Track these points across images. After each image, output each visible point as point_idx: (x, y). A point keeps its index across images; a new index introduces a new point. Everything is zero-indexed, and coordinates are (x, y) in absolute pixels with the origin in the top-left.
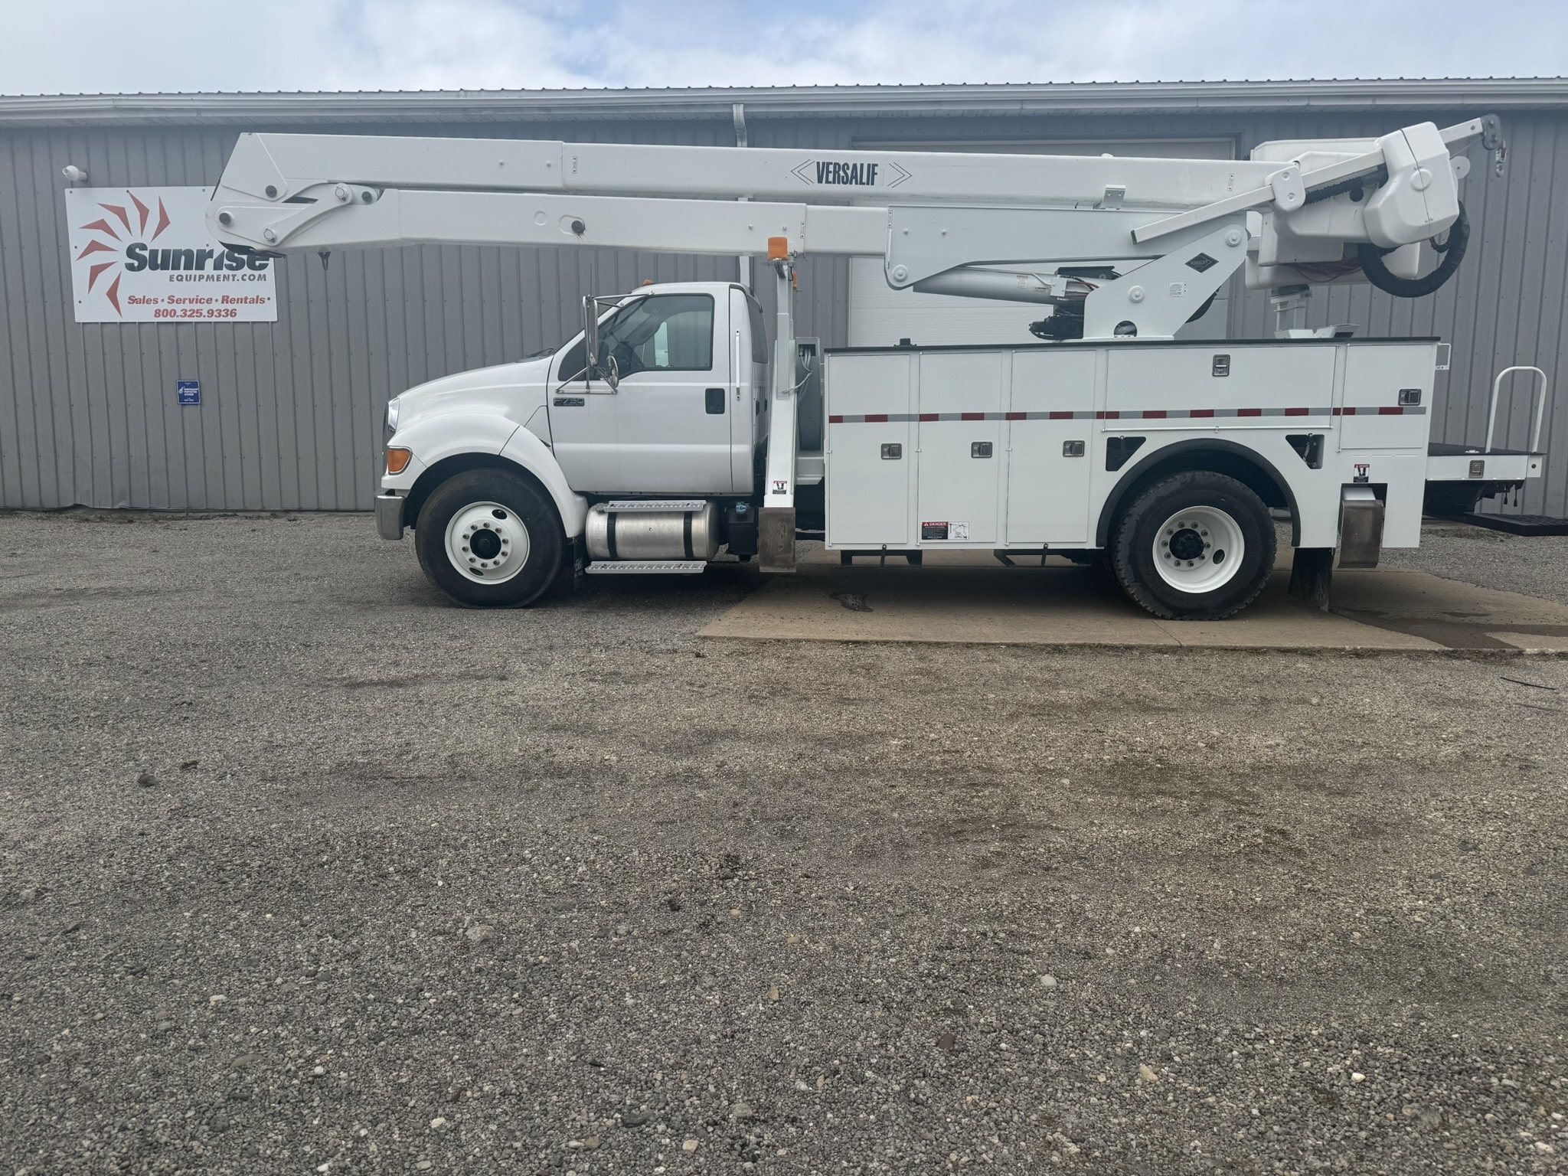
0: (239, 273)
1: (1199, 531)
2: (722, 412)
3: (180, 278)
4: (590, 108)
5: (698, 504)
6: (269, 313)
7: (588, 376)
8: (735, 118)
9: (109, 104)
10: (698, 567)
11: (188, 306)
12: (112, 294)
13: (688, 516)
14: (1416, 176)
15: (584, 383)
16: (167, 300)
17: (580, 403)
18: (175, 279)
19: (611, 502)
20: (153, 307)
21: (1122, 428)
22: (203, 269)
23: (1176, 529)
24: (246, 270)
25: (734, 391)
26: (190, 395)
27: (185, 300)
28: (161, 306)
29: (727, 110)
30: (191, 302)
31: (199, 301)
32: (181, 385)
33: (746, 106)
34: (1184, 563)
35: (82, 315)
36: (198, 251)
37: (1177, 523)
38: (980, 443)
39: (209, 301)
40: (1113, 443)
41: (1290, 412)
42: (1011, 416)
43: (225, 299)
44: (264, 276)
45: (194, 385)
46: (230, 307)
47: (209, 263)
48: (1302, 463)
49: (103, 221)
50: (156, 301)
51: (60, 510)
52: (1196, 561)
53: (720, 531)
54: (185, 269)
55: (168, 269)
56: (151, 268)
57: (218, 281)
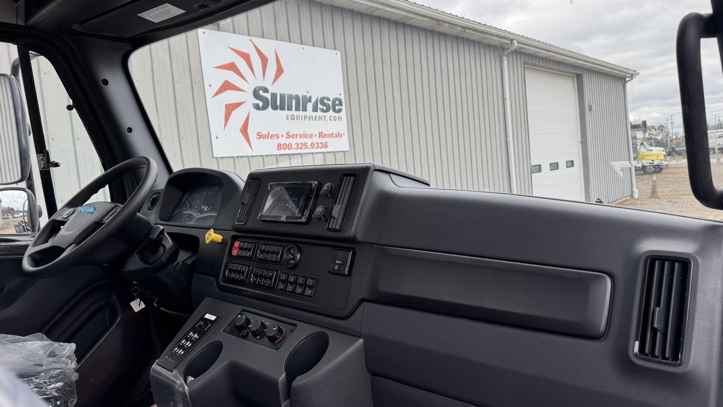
0: (328, 114)
11: (299, 140)
12: (244, 131)
16: (285, 135)
18: (290, 118)
20: (276, 142)
22: (306, 111)
24: (331, 113)
27: (297, 135)
28: (282, 141)
29: (509, 42)
30: (300, 137)
31: (305, 136)
36: (302, 96)
39: (311, 136)
43: (321, 135)
44: (341, 117)
46: (324, 140)
47: (310, 106)
49: (234, 63)
54: (296, 110)
55: (285, 110)
56: (272, 108)
57: (316, 120)
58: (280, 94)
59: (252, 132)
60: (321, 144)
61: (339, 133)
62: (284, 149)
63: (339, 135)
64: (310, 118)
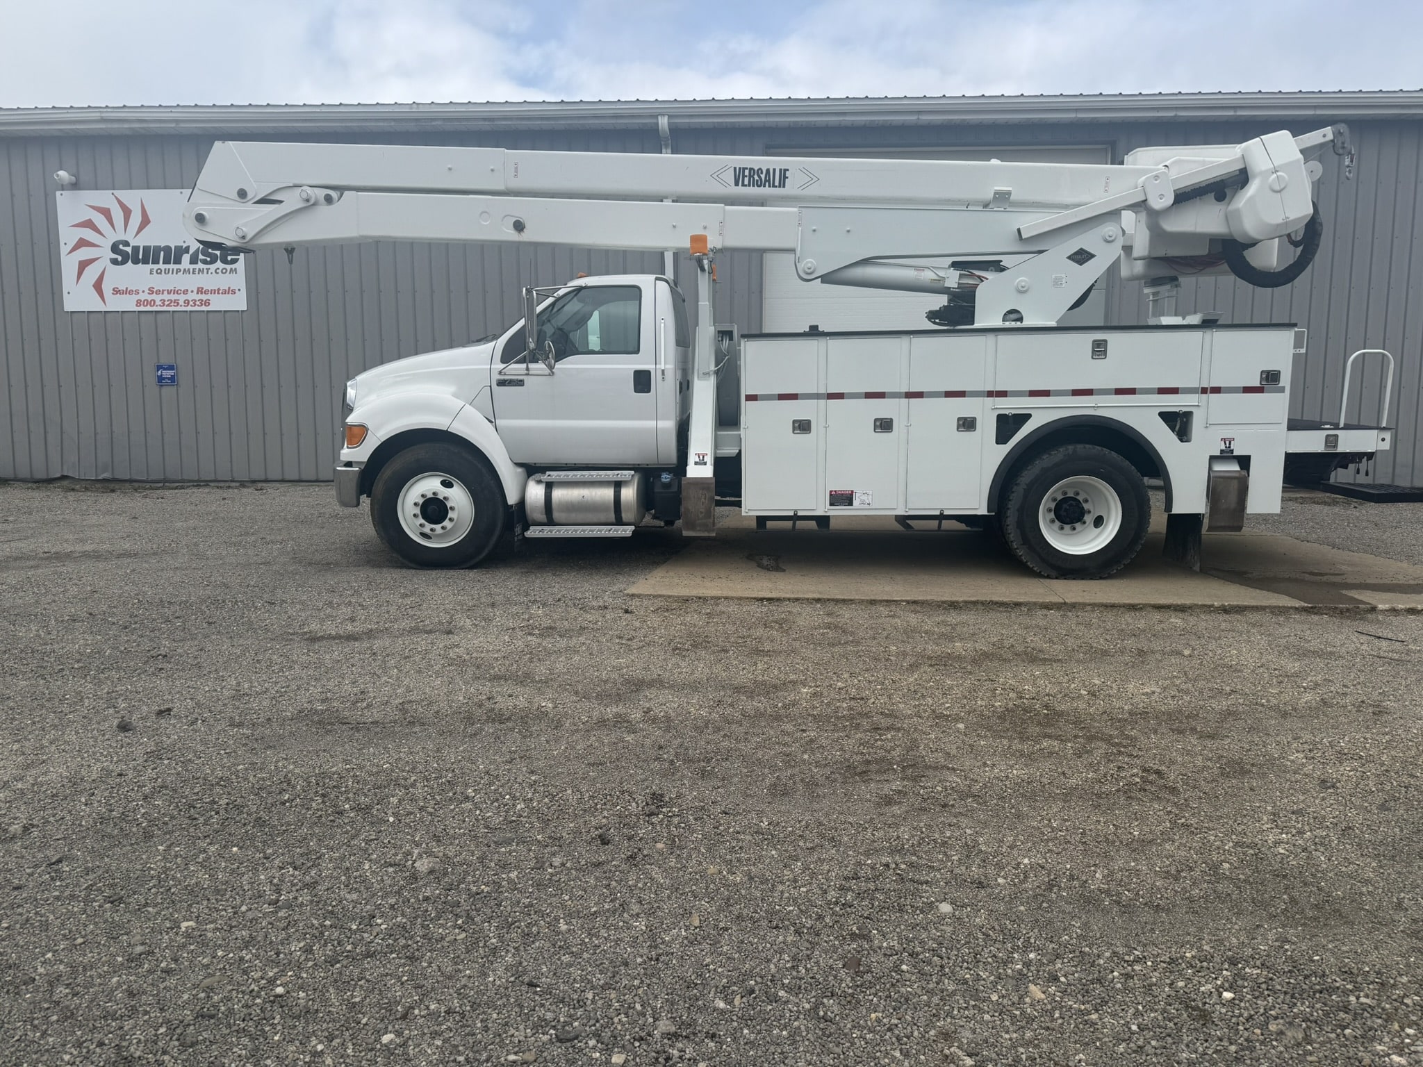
0: (213, 267)
1: (1080, 498)
2: (649, 391)
3: (159, 272)
4: (529, 119)
5: (627, 474)
6: (239, 302)
7: (528, 360)
8: (660, 128)
9: (96, 115)
10: (627, 531)
11: (166, 297)
12: (98, 286)
13: (618, 485)
14: (1274, 180)
15: (524, 366)
16: (147, 291)
17: (520, 383)
18: (155, 272)
19: (548, 473)
20: (135, 298)
21: (1010, 406)
22: (180, 263)
23: (1060, 497)
24: (219, 264)
25: (659, 373)
26: (167, 377)
28: (142, 297)
29: (653, 121)
30: (169, 292)
31: (176, 292)
32: (159, 367)
33: (670, 117)
34: (1067, 527)
35: (69, 305)
36: (175, 247)
37: (1061, 491)
38: (882, 419)
40: (1002, 419)
41: (1162, 391)
42: (910, 395)
43: (200, 290)
44: (236, 269)
45: (171, 367)
46: (204, 297)
47: (186, 258)
48: (1173, 437)
49: (90, 219)
50: (137, 292)
51: (50, 481)
52: (1078, 525)
53: (647, 498)
54: (163, 263)
55: (148, 263)
56: (132, 262)
57: (193, 273)
58: (144, 247)
59: (107, 288)
60: (200, 301)
62: (144, 306)
63: (230, 291)
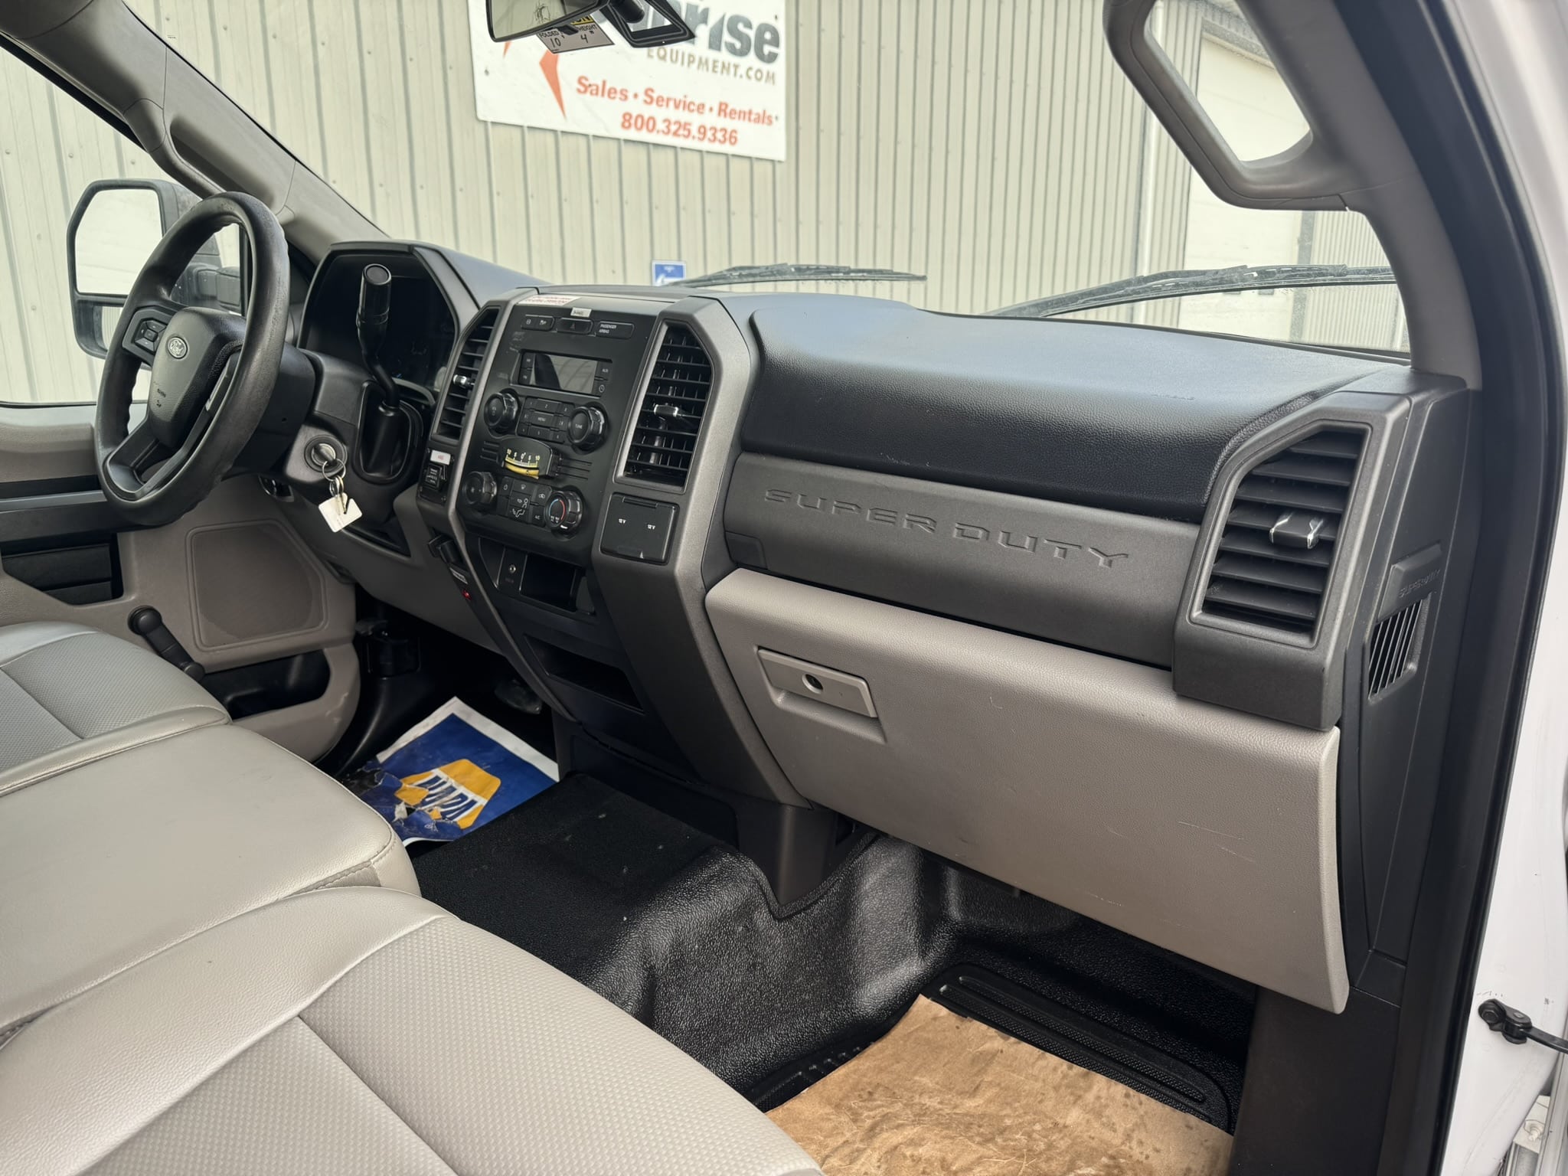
0: (744, 62)
11: (672, 114)
16: (642, 97)
18: (655, 55)
20: (618, 108)
24: (751, 59)
28: (634, 107)
32: (659, 270)
39: (701, 108)
43: (723, 109)
44: (773, 75)
45: (678, 271)
46: (729, 124)
57: (714, 71)
60: (723, 133)
61: (767, 114)
62: (637, 129)
63: (764, 119)
64: (703, 63)
